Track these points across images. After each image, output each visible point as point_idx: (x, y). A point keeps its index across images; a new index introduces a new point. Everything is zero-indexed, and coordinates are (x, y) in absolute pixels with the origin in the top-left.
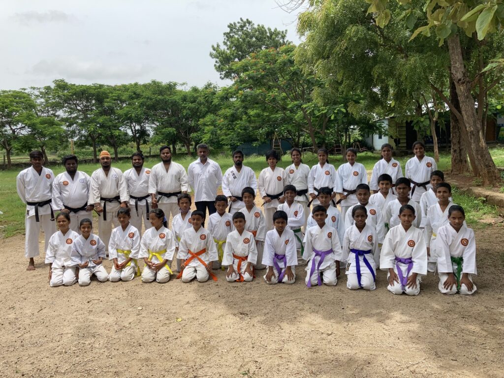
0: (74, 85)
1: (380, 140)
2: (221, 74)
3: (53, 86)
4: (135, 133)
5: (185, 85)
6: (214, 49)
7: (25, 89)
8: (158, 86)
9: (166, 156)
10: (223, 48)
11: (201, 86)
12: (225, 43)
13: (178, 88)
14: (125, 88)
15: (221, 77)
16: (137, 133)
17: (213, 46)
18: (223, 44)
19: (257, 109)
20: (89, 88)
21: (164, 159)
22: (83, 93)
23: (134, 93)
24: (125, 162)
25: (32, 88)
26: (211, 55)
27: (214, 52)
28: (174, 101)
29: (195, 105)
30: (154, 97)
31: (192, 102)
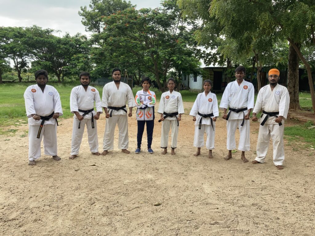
1: (195, 82)
2: (86, 28)
4: (17, 64)
6: (82, 10)
8: (39, 30)
10: (89, 9)
12: (90, 6)
26: (79, 13)
28: (51, 42)
29: (67, 46)
30: (35, 38)
31: (65, 44)
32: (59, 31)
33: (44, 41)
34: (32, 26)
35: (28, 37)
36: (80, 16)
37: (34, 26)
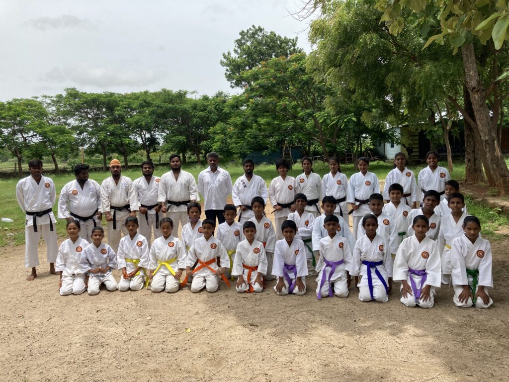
0: (86, 93)
1: (392, 148)
2: (231, 83)
3: (64, 94)
4: (145, 141)
5: (196, 93)
6: (225, 57)
7: (37, 98)
8: (169, 95)
9: (176, 164)
10: (234, 56)
11: (211, 95)
12: (236, 51)
13: (188, 96)
14: (135, 97)
15: (231, 86)
16: (147, 141)
17: (224, 54)
18: (234, 52)
19: (267, 116)
20: (100, 96)
21: (174, 167)
22: (94, 102)
23: (144, 101)
24: (135, 171)
25: (43, 96)
26: (222, 63)
27: (225, 60)
28: (184, 109)
30: (164, 106)
35: (155, 106)
36: (224, 66)
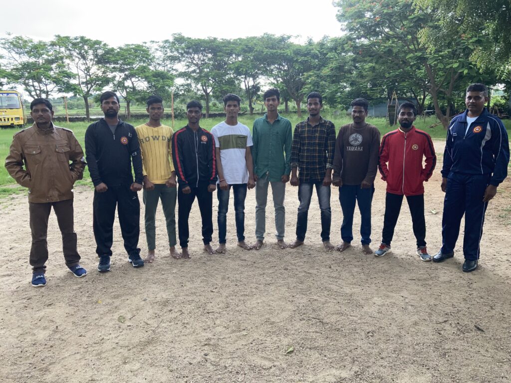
0: (190, 38)
3: (171, 40)
7: (146, 43)
8: (271, 39)
13: (291, 40)
15: (342, 29)
20: (204, 41)
22: (198, 47)
23: (246, 47)
25: (151, 42)
28: (285, 55)
29: (308, 58)
30: (266, 51)
31: (305, 55)
32: (298, 36)
33: (276, 55)
34: (262, 35)
35: (256, 51)
36: (335, 6)
37: (265, 34)
